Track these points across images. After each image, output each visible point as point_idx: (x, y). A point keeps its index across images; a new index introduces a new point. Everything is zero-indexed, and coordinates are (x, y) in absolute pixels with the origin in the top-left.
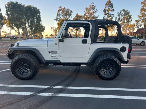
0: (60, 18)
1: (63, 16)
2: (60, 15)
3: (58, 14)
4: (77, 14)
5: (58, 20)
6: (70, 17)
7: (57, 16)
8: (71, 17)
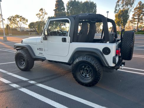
0: (120, 9)
1: (123, 6)
2: (119, 5)
3: (117, 5)
4: (141, 2)
5: (117, 11)
6: (131, 6)
7: (116, 7)
8: (133, 6)
